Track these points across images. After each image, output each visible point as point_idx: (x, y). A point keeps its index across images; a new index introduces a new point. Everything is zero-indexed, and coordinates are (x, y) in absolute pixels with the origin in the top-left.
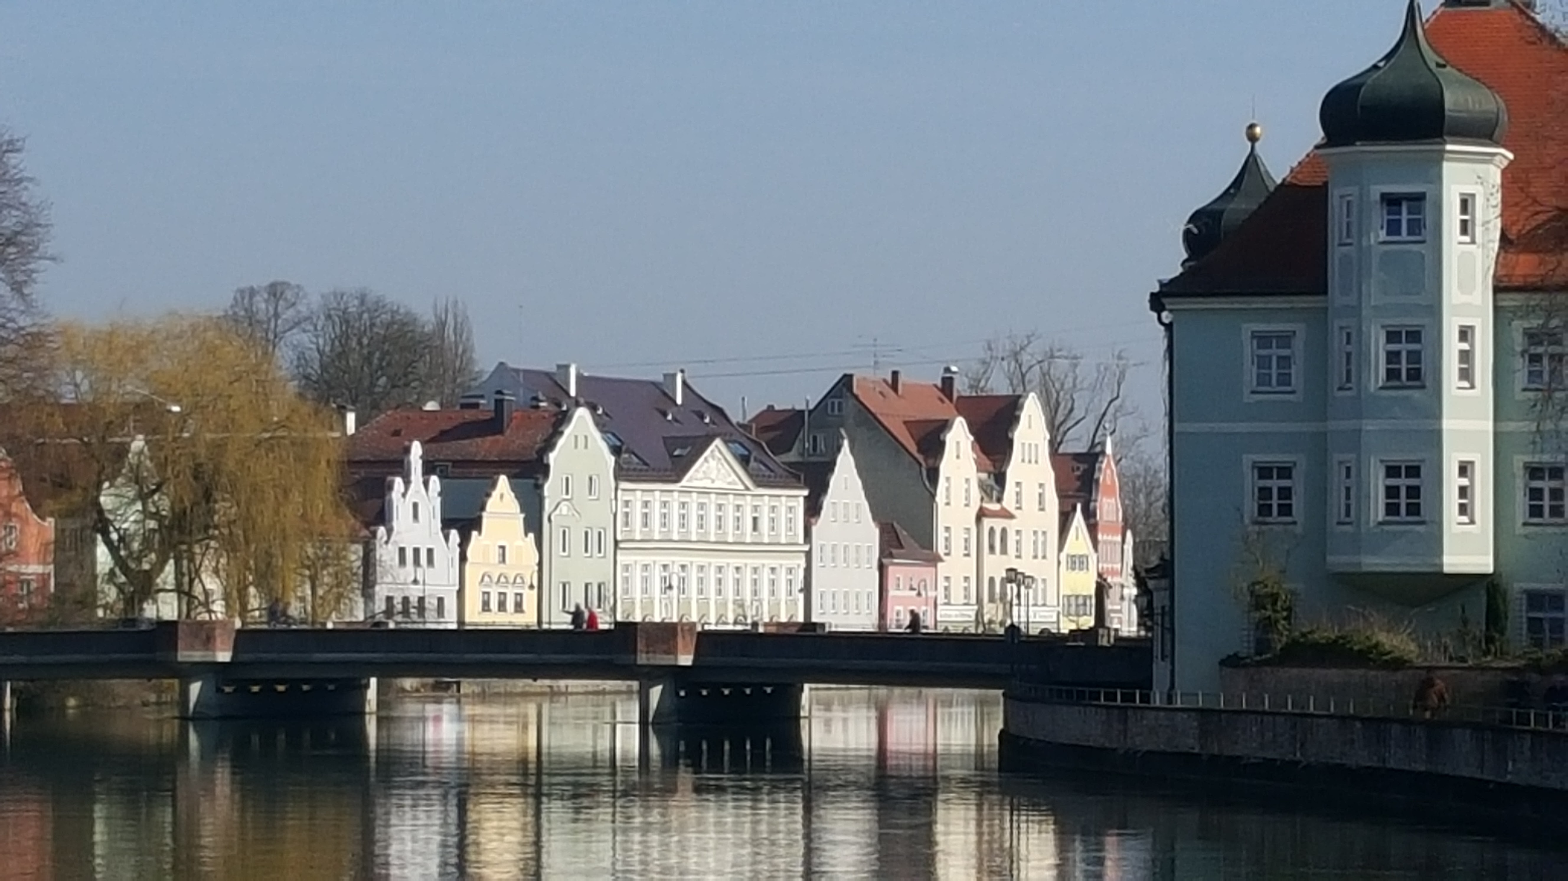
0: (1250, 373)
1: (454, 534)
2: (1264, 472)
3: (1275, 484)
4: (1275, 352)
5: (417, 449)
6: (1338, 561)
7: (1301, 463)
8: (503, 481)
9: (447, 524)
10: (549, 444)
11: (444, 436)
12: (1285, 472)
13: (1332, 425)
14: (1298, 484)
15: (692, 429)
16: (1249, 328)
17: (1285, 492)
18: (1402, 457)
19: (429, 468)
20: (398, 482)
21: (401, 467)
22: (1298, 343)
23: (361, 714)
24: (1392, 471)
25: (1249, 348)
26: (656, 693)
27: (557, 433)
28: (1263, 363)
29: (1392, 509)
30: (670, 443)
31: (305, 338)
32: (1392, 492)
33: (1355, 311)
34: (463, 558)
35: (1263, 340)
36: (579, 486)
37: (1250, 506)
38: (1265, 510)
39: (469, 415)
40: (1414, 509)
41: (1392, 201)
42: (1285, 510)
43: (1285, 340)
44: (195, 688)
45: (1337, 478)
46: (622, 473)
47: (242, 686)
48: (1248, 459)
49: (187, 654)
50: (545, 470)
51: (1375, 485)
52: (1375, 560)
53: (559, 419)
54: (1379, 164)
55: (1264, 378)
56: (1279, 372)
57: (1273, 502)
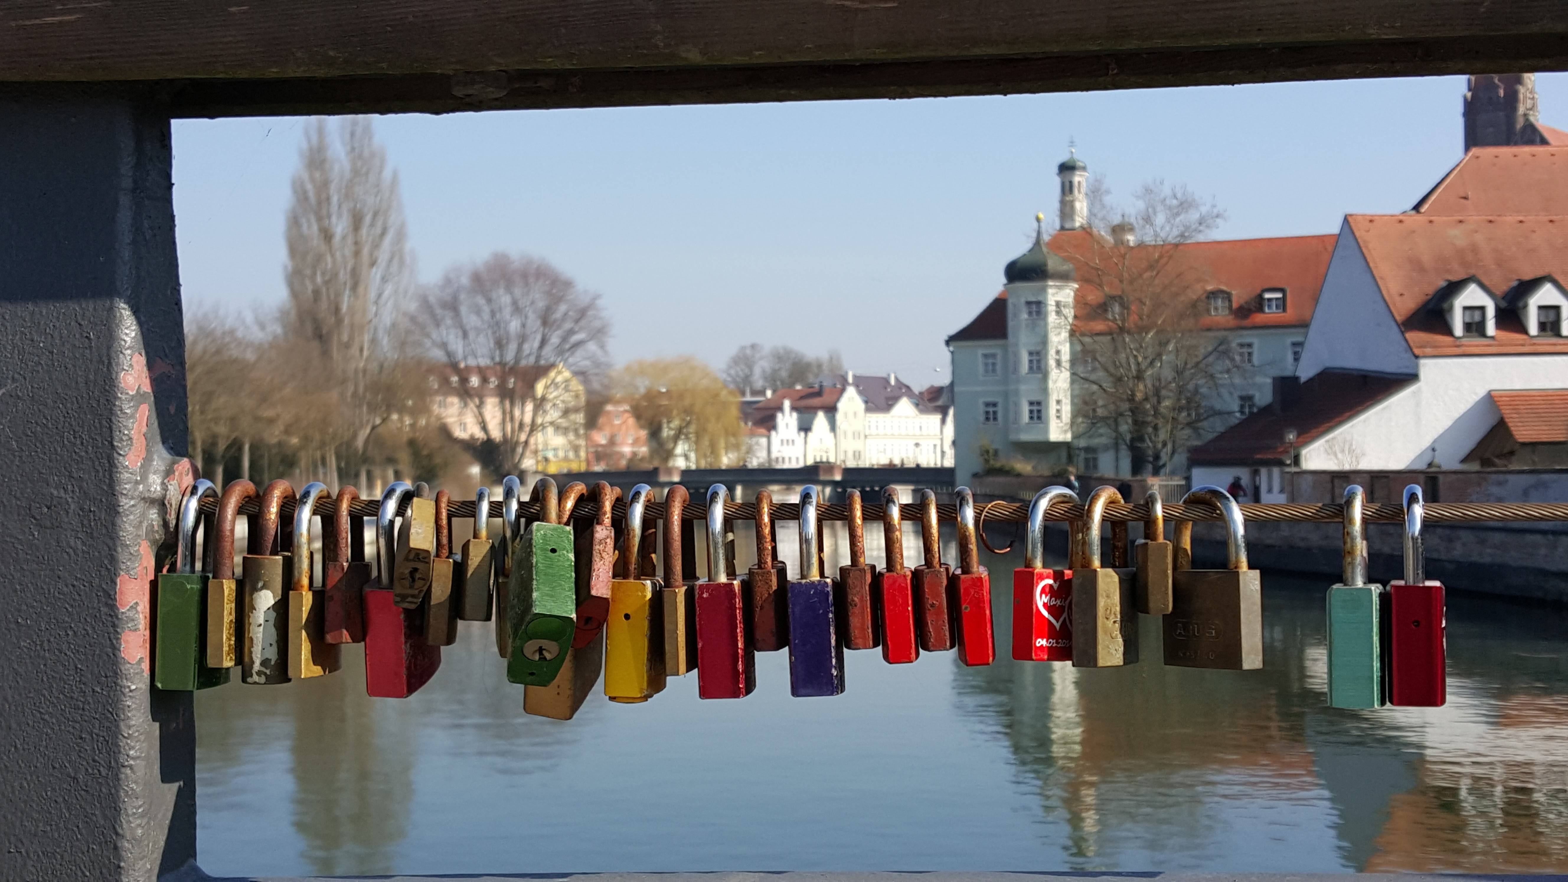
0: (981, 368)
1: (802, 432)
2: (988, 405)
3: (991, 409)
4: (991, 362)
5: (786, 402)
6: (1013, 437)
7: (1000, 400)
8: (820, 413)
9: (799, 429)
10: (838, 399)
12: (995, 405)
13: (1010, 387)
14: (1000, 410)
15: (896, 393)
16: (980, 352)
17: (995, 413)
18: (1035, 398)
19: (792, 408)
20: (779, 414)
21: (780, 409)
22: (999, 358)
24: (1031, 403)
25: (980, 359)
26: (828, 490)
27: (841, 395)
28: (986, 364)
29: (1031, 418)
30: (888, 399)
31: (766, 364)
32: (1031, 412)
33: (1017, 345)
34: (806, 442)
35: (986, 356)
36: (851, 415)
37: (982, 418)
38: (987, 419)
39: (811, 390)
40: (1039, 418)
41: (1029, 303)
42: (995, 419)
43: (994, 356)
45: (1011, 405)
46: (868, 410)
48: (981, 401)
49: (663, 479)
50: (837, 408)
51: (1025, 409)
52: (1025, 437)
53: (843, 390)
54: (1025, 290)
55: (986, 371)
56: (991, 369)
57: (990, 416)
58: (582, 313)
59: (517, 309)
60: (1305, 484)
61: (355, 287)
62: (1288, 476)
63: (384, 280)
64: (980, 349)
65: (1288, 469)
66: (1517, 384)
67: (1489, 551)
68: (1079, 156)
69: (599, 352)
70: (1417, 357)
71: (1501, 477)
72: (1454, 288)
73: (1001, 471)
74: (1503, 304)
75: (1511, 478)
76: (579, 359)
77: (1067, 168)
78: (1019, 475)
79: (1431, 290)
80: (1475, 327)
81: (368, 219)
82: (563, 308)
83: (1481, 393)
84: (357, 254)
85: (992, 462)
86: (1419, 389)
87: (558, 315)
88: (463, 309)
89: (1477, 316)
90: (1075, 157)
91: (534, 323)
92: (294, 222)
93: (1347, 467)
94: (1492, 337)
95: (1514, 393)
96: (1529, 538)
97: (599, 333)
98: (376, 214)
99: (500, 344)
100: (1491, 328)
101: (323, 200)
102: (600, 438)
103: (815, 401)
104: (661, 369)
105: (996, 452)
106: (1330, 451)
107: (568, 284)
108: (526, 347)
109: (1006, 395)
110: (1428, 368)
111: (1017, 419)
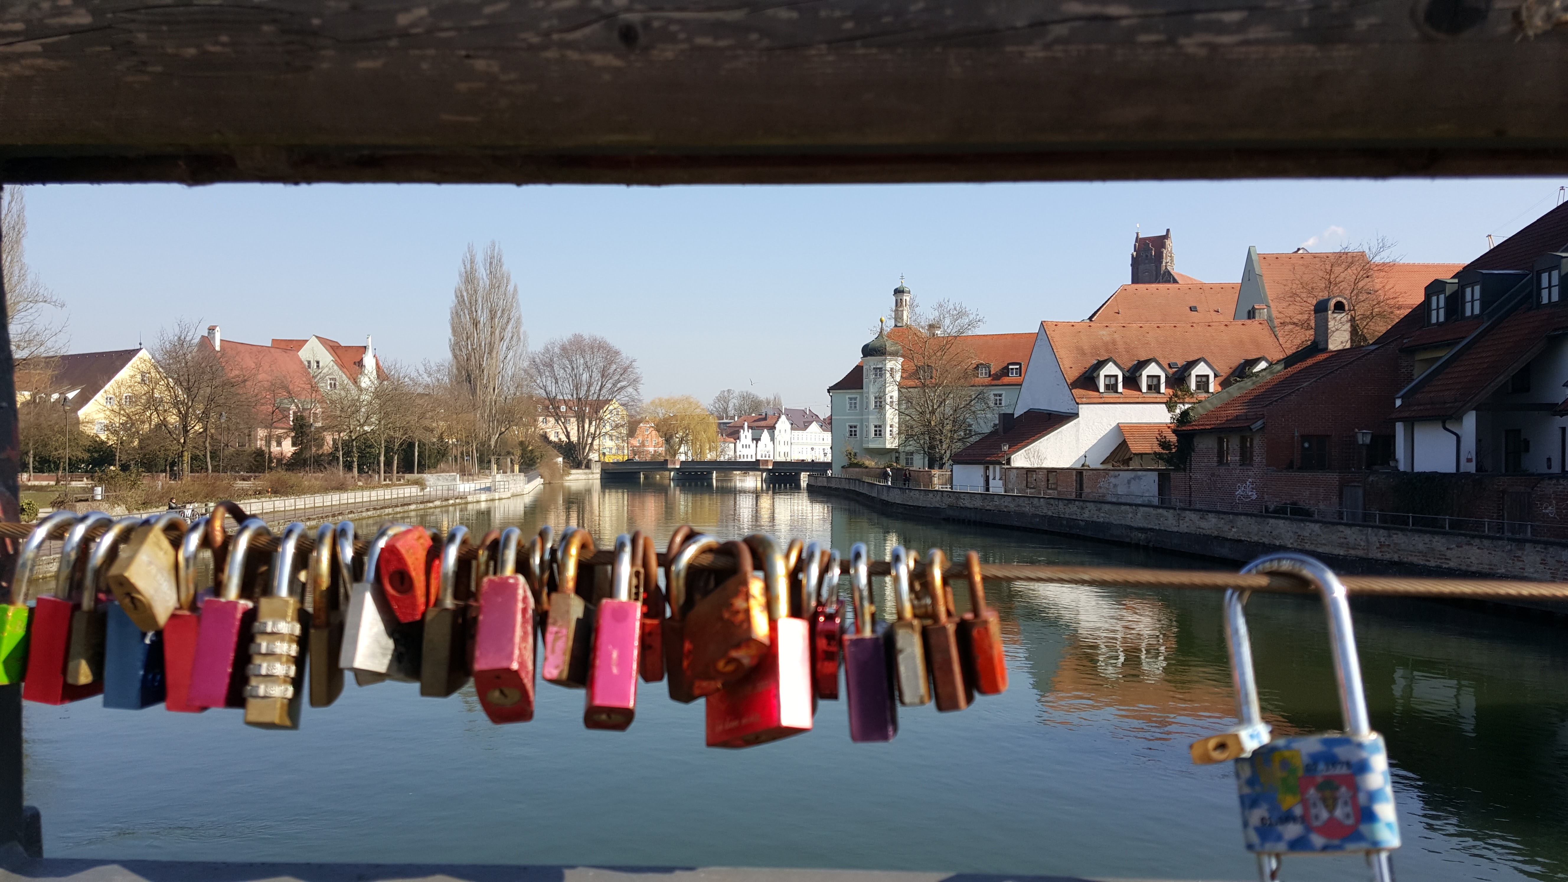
0: (848, 406)
1: (755, 442)
2: (851, 427)
3: (853, 429)
4: (853, 401)
5: (746, 424)
6: (865, 446)
7: (858, 424)
8: (766, 430)
9: (753, 439)
10: (776, 423)
11: (755, 421)
12: (855, 427)
13: (864, 417)
14: (858, 429)
15: (810, 419)
16: (847, 397)
17: (855, 431)
18: (878, 424)
19: (749, 427)
20: (742, 431)
21: (742, 427)
22: (858, 399)
23: (712, 479)
24: (876, 426)
25: (848, 401)
26: (764, 474)
27: (778, 420)
28: (851, 404)
29: (876, 435)
30: (804, 422)
31: (736, 401)
32: (876, 431)
33: (868, 393)
34: (757, 446)
35: (851, 399)
36: (783, 431)
37: (848, 434)
38: (851, 435)
39: (760, 417)
40: (880, 435)
41: (875, 369)
42: (855, 435)
43: (855, 399)
44: (672, 473)
45: (865, 427)
46: (792, 429)
47: (684, 473)
48: (847, 424)
49: (670, 466)
50: (775, 428)
51: (873, 429)
52: (872, 445)
53: (779, 417)
54: (873, 362)
55: (851, 407)
56: (853, 406)
57: (853, 433)
58: (625, 370)
59: (587, 367)
60: (1013, 475)
61: (490, 353)
62: (1004, 470)
63: (508, 349)
64: (846, 396)
65: (1003, 466)
66: (1134, 420)
67: (1102, 515)
68: (907, 285)
69: (634, 393)
70: (1078, 404)
71: (1117, 473)
72: (1101, 364)
73: (857, 465)
74: (1127, 374)
75: (1121, 473)
76: (622, 397)
77: (898, 292)
78: (867, 467)
79: (1088, 366)
80: (1112, 387)
81: (499, 314)
82: (614, 367)
83: (1114, 424)
84: (492, 333)
85: (853, 459)
86: (1079, 423)
87: (611, 371)
88: (556, 367)
89: (1113, 381)
90: (904, 285)
91: (597, 375)
92: (456, 315)
93: (1036, 466)
94: (1121, 393)
95: (1132, 425)
96: (1123, 508)
97: (635, 382)
98: (503, 310)
99: (577, 388)
100: (1120, 388)
101: (473, 303)
102: (635, 442)
103: (763, 423)
104: (673, 403)
105: (855, 454)
106: (1028, 458)
107: (617, 353)
108: (592, 389)
109: (862, 421)
110: (1085, 410)
111: (867, 436)
